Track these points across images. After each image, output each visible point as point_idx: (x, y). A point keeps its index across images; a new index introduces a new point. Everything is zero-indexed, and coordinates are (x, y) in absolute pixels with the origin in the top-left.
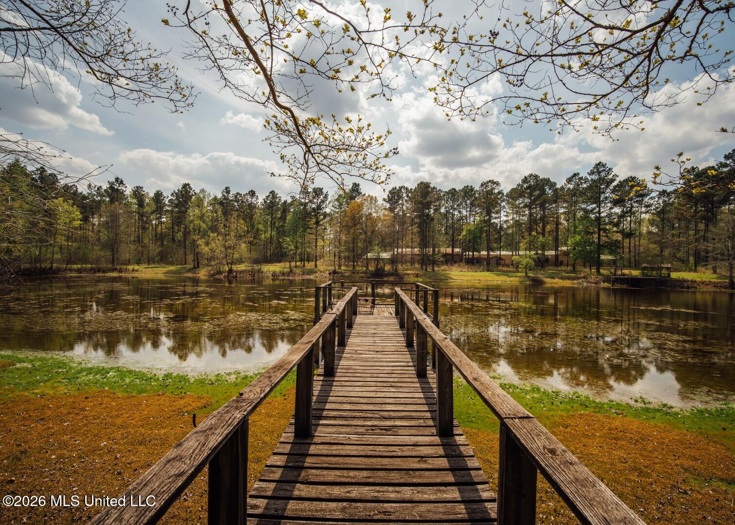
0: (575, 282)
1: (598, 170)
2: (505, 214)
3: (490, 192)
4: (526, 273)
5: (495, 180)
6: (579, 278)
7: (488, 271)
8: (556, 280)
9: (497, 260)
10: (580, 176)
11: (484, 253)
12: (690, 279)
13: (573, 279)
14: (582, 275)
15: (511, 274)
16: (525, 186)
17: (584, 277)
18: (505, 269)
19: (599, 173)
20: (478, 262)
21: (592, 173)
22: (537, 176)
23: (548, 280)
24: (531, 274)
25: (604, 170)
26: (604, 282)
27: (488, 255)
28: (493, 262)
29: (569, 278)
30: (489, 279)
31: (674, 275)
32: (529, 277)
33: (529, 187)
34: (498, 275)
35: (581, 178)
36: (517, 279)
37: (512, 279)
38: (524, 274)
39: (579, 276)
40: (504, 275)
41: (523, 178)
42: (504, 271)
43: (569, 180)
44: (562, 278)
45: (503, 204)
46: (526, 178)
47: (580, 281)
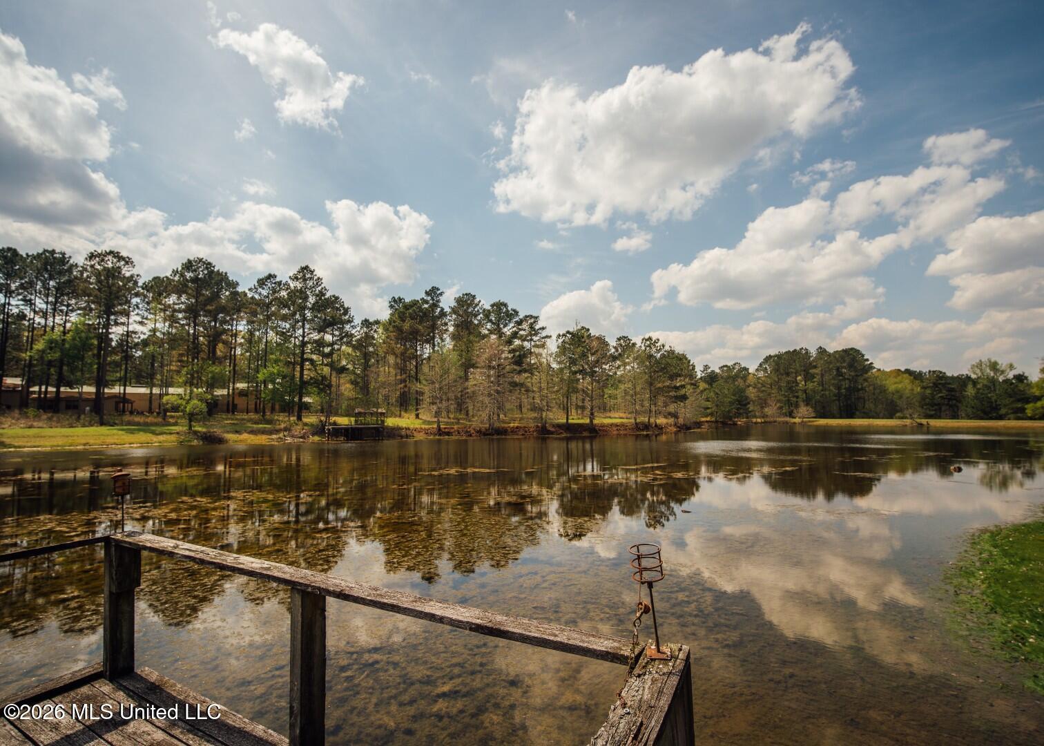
0: (274, 436)
1: (304, 276)
2: (138, 319)
3: (114, 273)
4: (190, 427)
5: (124, 254)
6: (278, 431)
7: (102, 424)
8: (245, 436)
9: (117, 403)
10: (278, 279)
11: (89, 389)
12: (404, 426)
13: (270, 432)
14: (283, 426)
15: (159, 429)
16: (189, 275)
17: (285, 429)
18: (137, 419)
19: (305, 280)
20: (68, 407)
21: (295, 278)
22: (210, 264)
23: (231, 437)
24: (199, 428)
25: (311, 278)
26: (313, 435)
27: (98, 393)
28: (108, 407)
29: (263, 432)
30: (109, 440)
31: (390, 422)
32: (196, 433)
33: (195, 280)
34: (132, 432)
35: (280, 283)
36: (173, 438)
37: (161, 438)
38: (185, 429)
39: (278, 427)
40: (145, 431)
41: (185, 261)
42: (138, 424)
43: (262, 283)
44: (252, 432)
45: (135, 300)
46: (189, 261)
47: (281, 435)
